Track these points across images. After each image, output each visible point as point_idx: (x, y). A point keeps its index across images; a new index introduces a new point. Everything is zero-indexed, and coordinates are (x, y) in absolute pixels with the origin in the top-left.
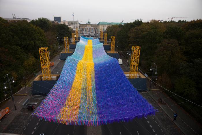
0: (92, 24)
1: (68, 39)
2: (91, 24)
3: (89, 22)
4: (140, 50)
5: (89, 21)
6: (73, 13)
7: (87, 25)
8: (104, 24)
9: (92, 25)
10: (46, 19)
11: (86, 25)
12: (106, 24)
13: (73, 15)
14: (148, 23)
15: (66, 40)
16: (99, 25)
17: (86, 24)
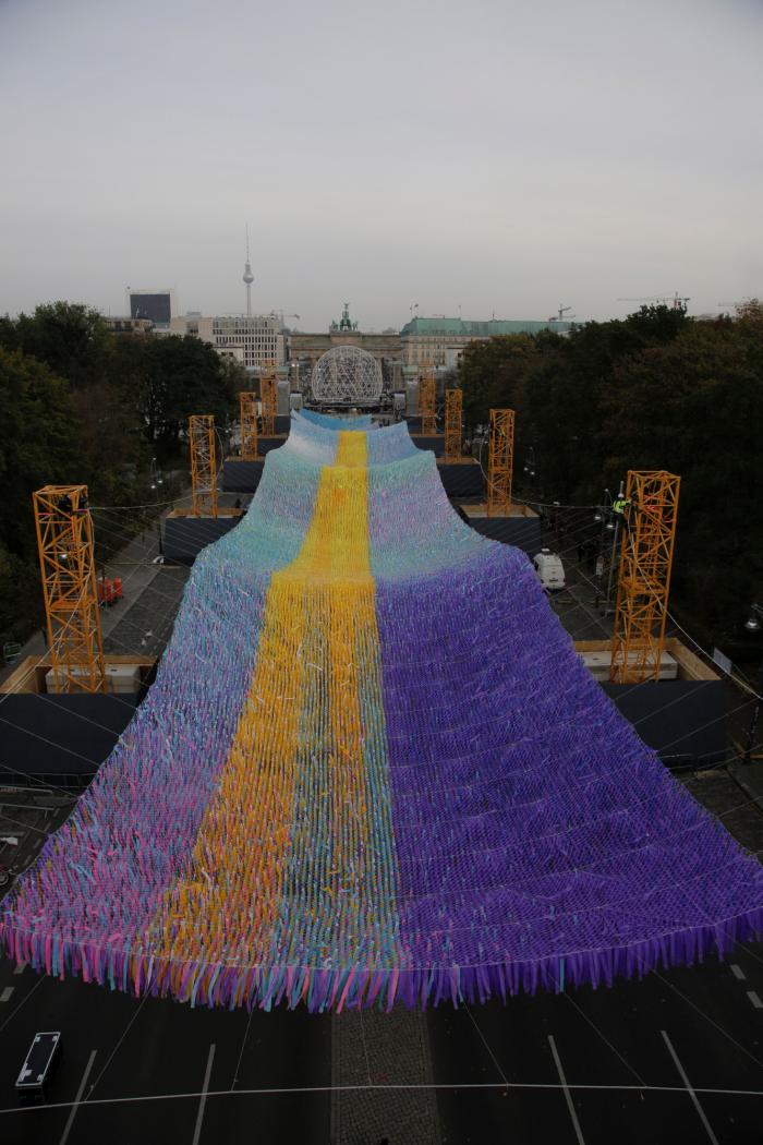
0: (363, 329)
1: (211, 432)
2: (358, 335)
3: (346, 323)
4: (676, 499)
5: (346, 315)
6: (248, 267)
7: (335, 340)
8: (443, 332)
9: (364, 338)
10: (81, 308)
11: (328, 336)
12: (453, 333)
13: (248, 281)
14: (722, 324)
15: (199, 436)
16: (411, 338)
17: (327, 332)
